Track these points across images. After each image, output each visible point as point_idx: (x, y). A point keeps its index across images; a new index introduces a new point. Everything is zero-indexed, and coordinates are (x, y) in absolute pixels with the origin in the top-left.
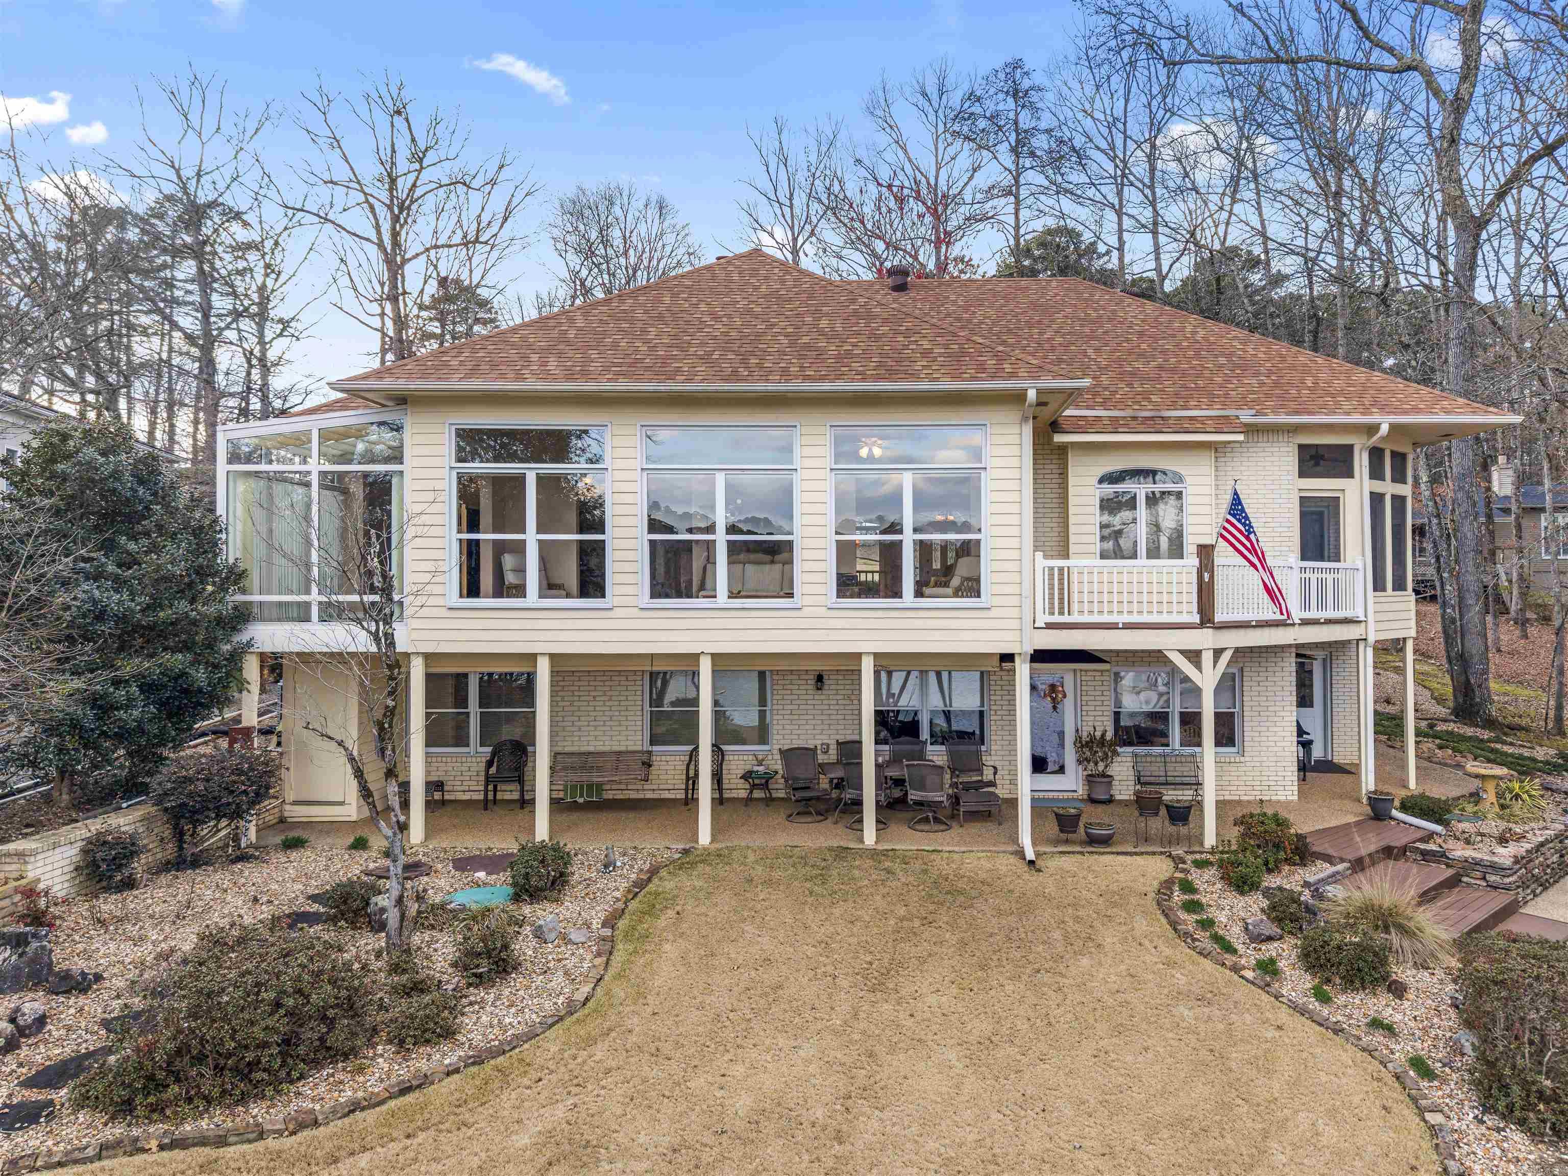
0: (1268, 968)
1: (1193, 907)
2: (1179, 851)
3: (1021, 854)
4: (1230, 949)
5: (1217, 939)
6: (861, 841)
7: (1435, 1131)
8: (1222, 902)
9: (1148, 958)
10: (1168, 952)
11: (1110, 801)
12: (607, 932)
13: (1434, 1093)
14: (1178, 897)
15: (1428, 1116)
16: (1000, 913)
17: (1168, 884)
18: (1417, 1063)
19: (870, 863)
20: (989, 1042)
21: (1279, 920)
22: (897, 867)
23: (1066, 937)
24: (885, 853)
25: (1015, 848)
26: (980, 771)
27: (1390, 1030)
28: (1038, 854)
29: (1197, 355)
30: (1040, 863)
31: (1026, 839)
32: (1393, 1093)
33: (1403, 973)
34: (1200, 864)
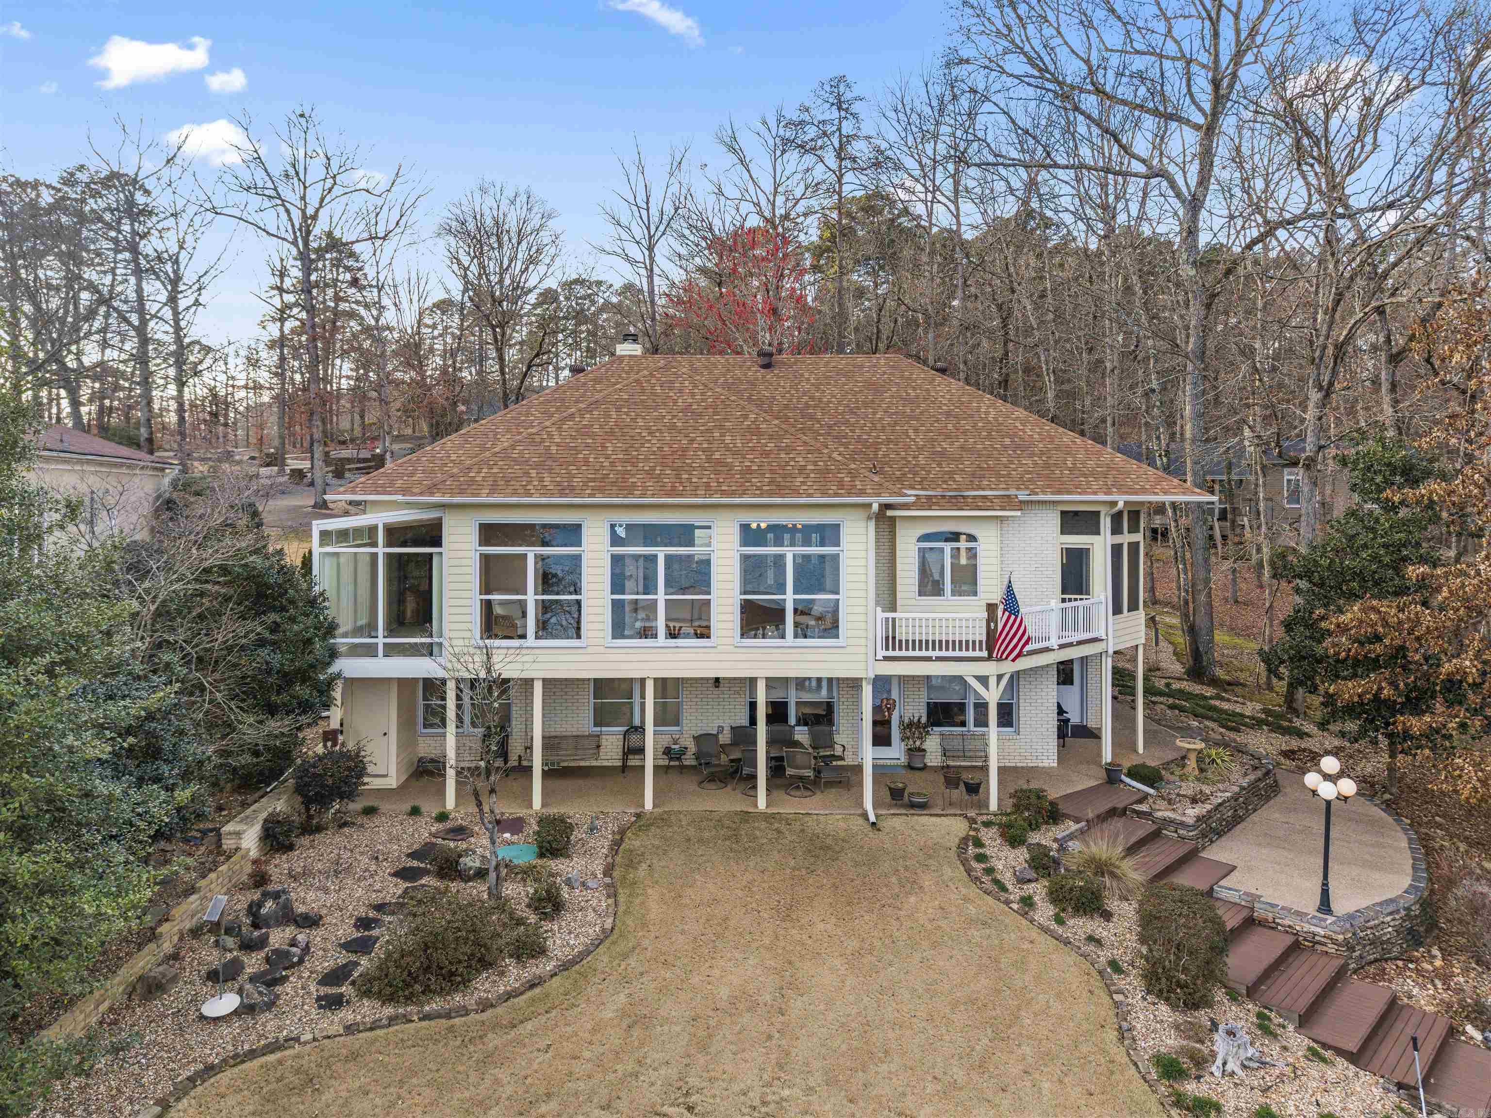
0: (1027, 902)
1: (981, 858)
2: (972, 814)
3: (865, 816)
4: (1004, 889)
5: (996, 882)
6: (756, 806)
7: (1117, 1005)
8: (1001, 854)
9: (953, 896)
10: (964, 891)
11: (925, 768)
12: (608, 880)
13: (1121, 982)
14: (971, 850)
15: (1115, 996)
16: (856, 864)
17: (965, 840)
18: (1114, 965)
19: (763, 825)
20: (858, 953)
21: (1036, 868)
22: (783, 827)
23: (899, 880)
24: (773, 816)
25: (860, 811)
26: (832, 746)
27: (1097, 942)
28: (877, 816)
29: (989, 437)
30: (881, 824)
31: (868, 805)
32: (1096, 982)
33: (1113, 904)
34: (987, 824)
